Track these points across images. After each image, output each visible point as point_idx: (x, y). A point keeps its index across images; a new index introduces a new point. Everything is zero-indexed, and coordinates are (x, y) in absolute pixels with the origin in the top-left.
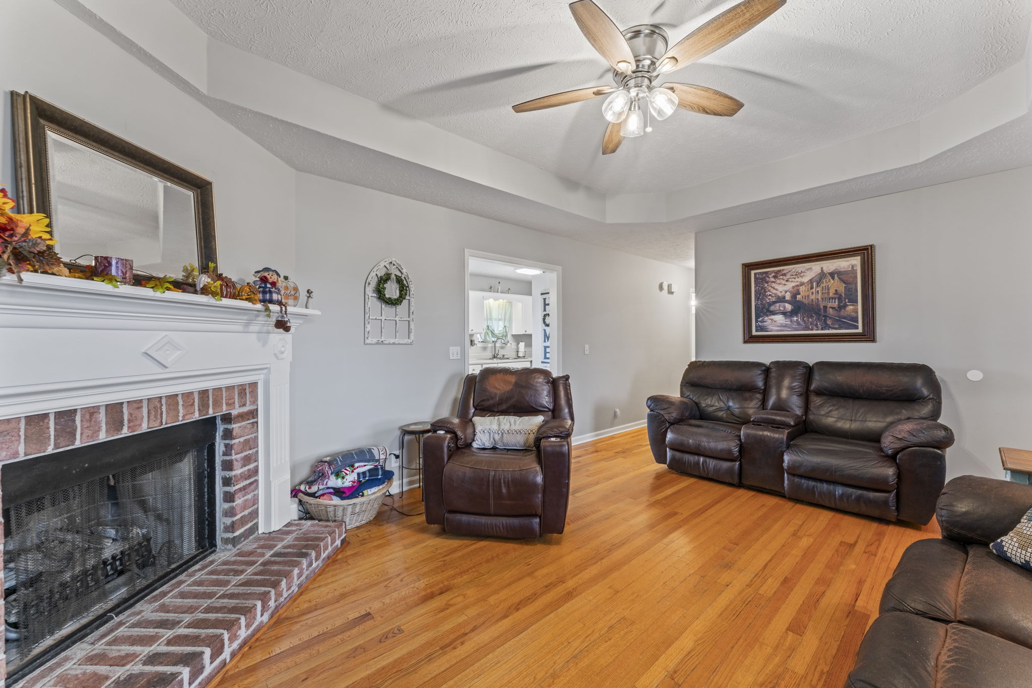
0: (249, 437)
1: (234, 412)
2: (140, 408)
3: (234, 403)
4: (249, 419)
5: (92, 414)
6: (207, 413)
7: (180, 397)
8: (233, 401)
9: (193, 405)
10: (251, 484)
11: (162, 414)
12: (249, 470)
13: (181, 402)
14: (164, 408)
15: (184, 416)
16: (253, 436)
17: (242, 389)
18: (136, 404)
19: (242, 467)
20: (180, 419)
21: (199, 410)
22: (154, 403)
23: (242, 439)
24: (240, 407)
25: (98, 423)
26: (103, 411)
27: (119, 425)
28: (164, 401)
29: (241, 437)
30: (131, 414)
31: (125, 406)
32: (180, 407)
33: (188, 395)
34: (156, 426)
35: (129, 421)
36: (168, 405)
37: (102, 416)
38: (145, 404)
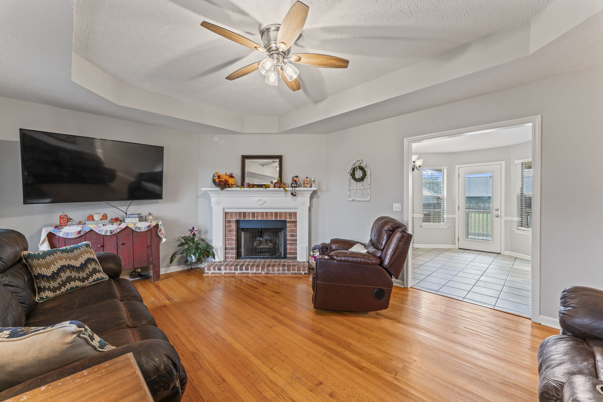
0: (293, 229)
1: (288, 220)
2: (259, 214)
3: (287, 217)
4: (293, 223)
5: (249, 214)
6: (277, 219)
7: (269, 213)
8: (286, 217)
9: (273, 215)
10: (294, 243)
11: (264, 216)
12: (293, 239)
13: (269, 214)
14: (264, 215)
15: (270, 218)
16: (295, 229)
17: (290, 214)
18: (258, 213)
19: (290, 237)
20: (269, 218)
21: (275, 217)
22: (262, 214)
23: (290, 229)
24: (289, 219)
25: (250, 216)
26: (251, 213)
27: (254, 217)
28: (264, 213)
29: (290, 228)
30: (257, 215)
31: (255, 213)
32: (269, 216)
33: (271, 213)
34: (262, 219)
35: (256, 217)
36: (266, 215)
37: (251, 214)
38: (260, 213)
